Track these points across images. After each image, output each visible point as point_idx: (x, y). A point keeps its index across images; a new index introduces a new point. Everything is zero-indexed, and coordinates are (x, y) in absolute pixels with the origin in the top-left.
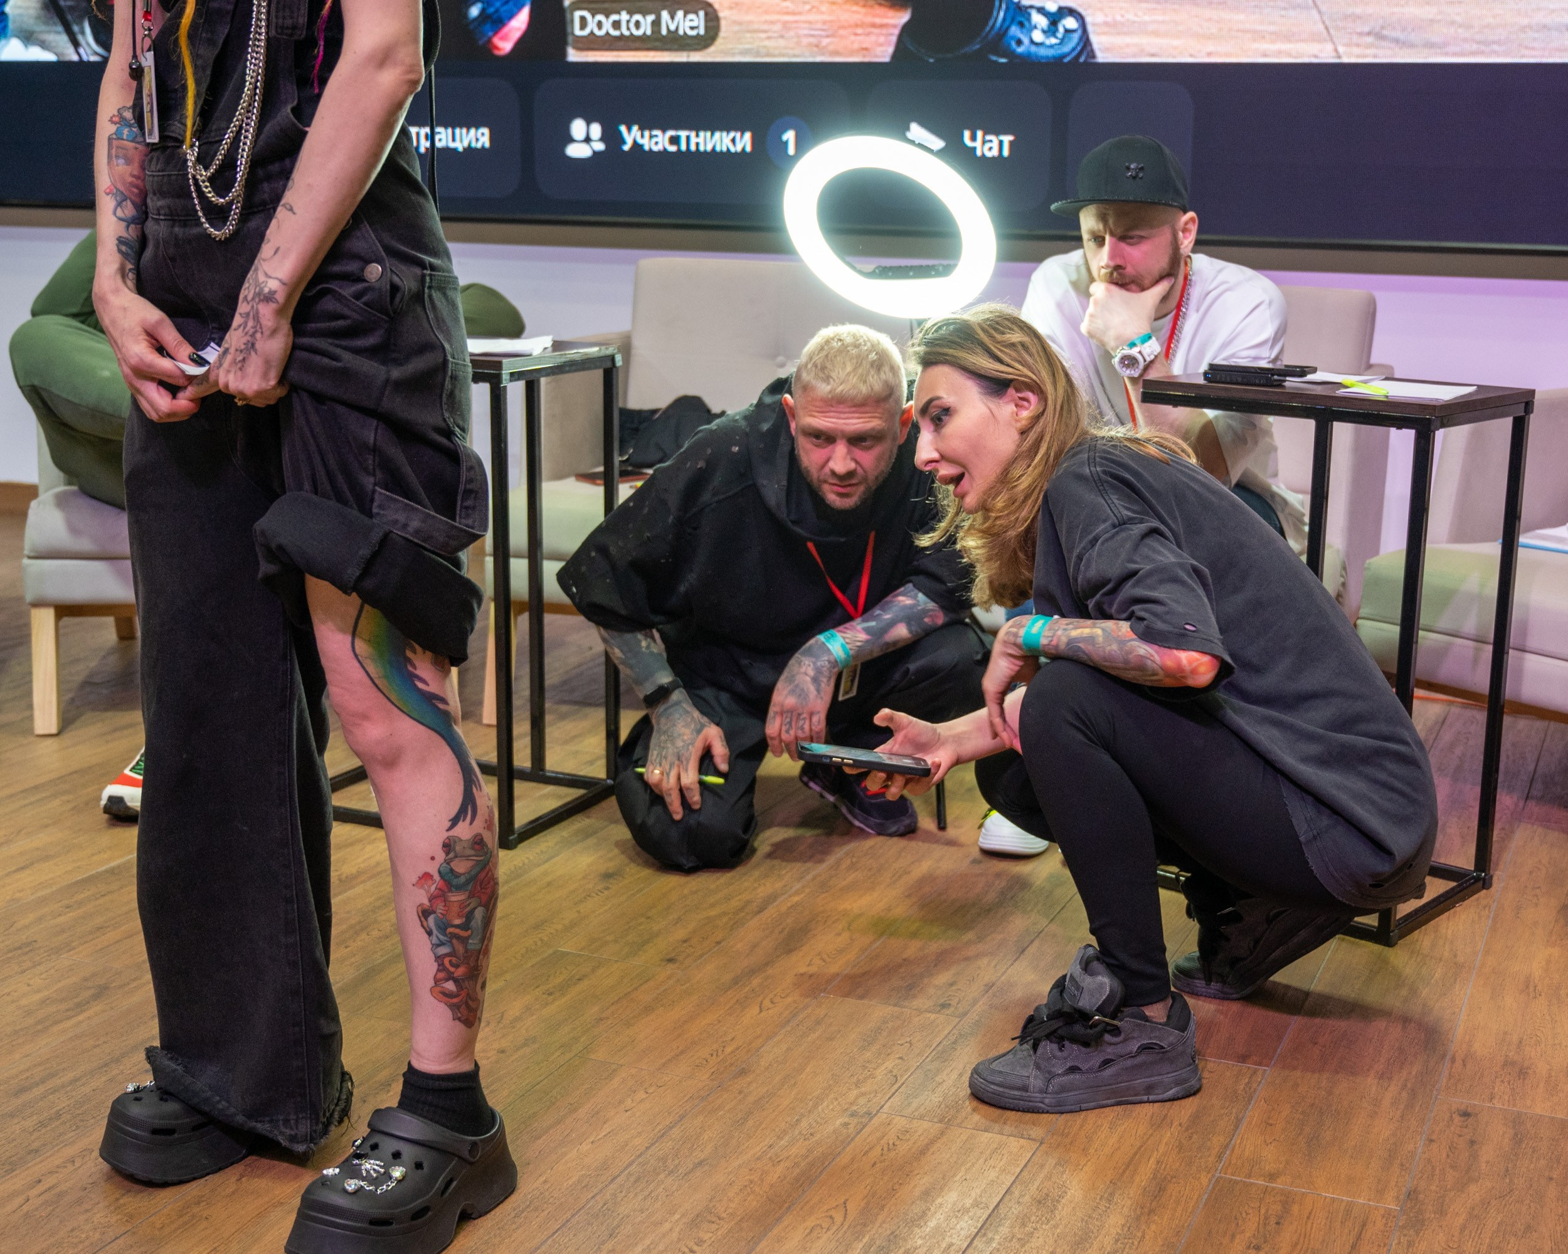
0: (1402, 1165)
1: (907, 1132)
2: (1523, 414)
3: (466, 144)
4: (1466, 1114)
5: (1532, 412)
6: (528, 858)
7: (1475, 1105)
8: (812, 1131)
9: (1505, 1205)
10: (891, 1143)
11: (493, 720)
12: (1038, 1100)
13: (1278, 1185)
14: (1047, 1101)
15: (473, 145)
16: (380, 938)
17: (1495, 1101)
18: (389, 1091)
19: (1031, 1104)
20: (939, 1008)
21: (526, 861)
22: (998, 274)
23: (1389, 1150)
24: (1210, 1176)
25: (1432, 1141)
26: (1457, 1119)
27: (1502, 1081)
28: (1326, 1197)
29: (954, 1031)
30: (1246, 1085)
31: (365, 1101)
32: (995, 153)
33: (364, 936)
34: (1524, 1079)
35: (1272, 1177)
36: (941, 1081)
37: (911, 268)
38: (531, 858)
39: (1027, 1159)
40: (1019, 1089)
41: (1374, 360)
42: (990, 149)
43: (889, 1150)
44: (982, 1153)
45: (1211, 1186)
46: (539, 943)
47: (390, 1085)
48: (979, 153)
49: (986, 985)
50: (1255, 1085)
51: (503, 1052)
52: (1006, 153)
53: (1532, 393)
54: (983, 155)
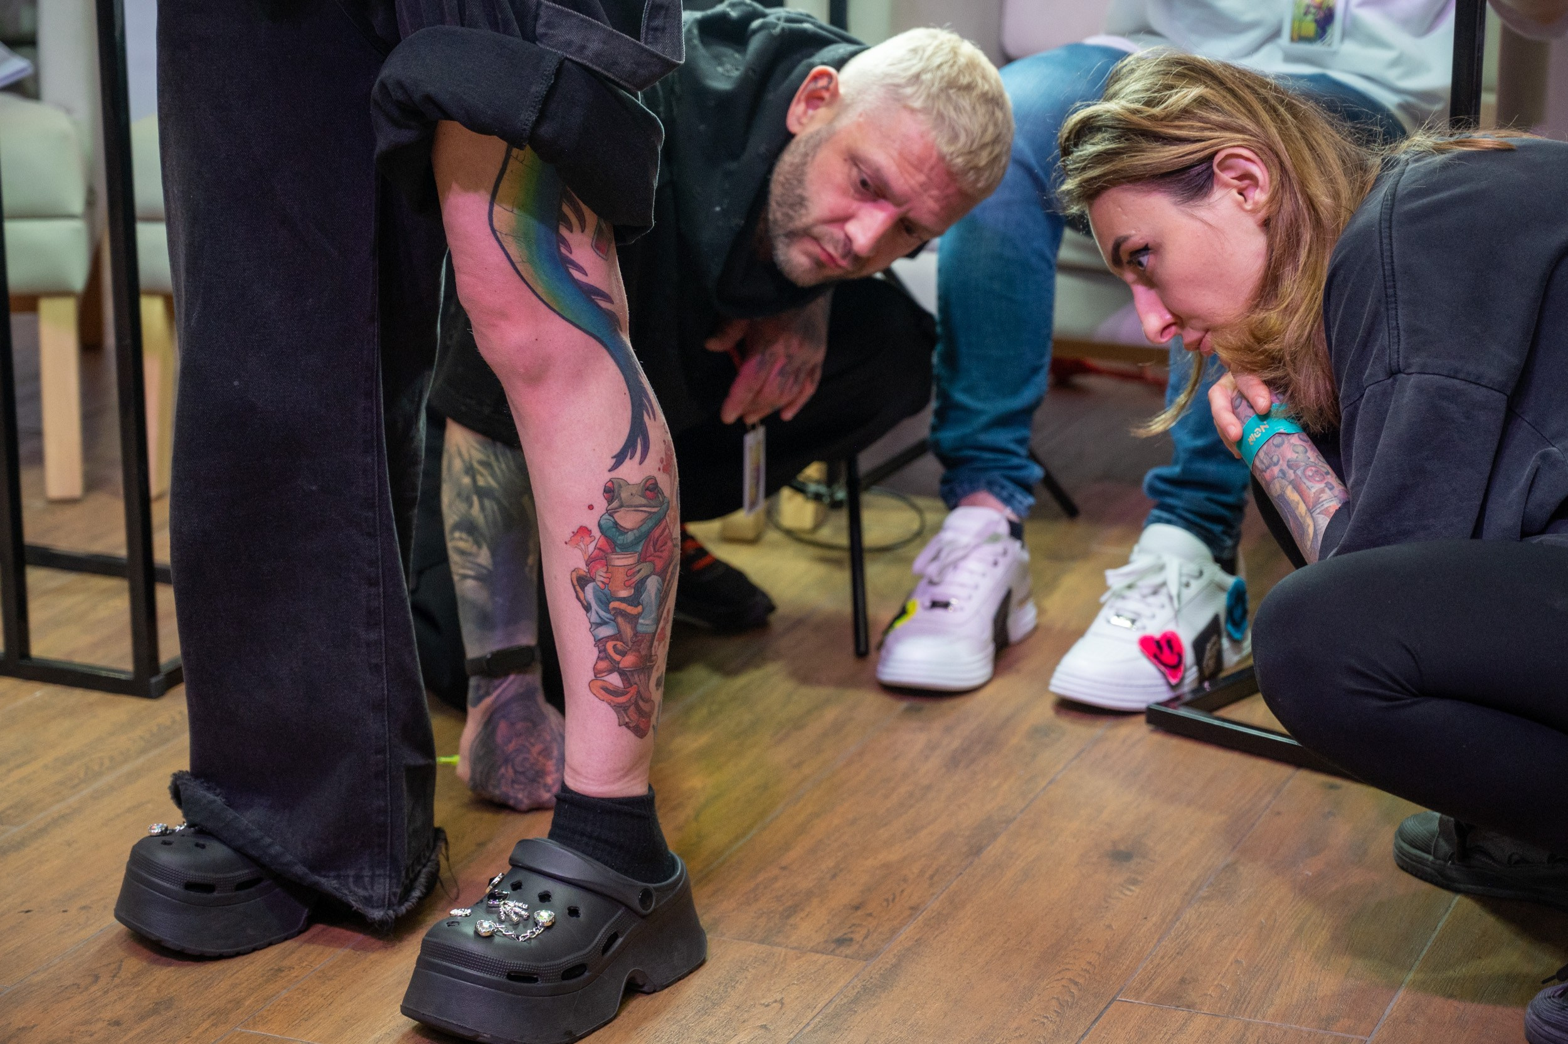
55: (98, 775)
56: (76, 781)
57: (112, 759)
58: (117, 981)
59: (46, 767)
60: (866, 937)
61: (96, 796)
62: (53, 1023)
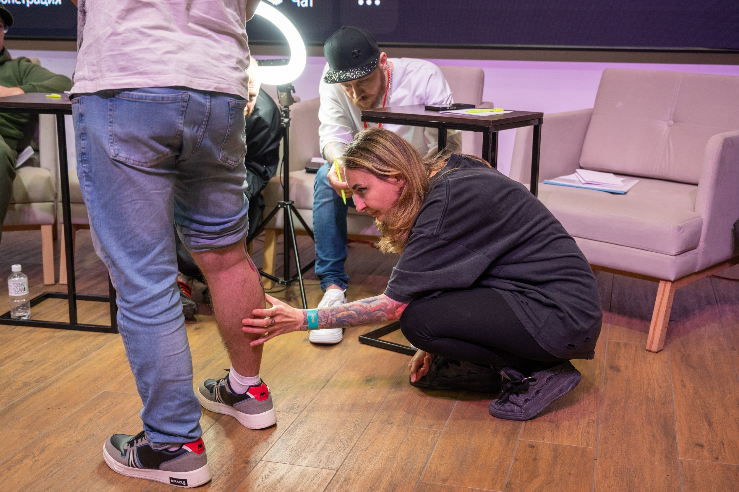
0: (503, 472)
1: (274, 469)
2: (538, 124)
3: (49, 3)
4: (532, 447)
5: (542, 123)
6: (90, 347)
7: (536, 442)
8: (229, 471)
9: (550, 487)
10: (267, 474)
11: (66, 282)
12: (519, 415)
13: (447, 484)
14: (522, 416)
15: (53, 3)
16: (17, 389)
17: (545, 440)
18: (21, 464)
19: (516, 417)
20: (289, 410)
21: (89, 349)
22: (309, 62)
23: (498, 465)
24: (415, 482)
25: (517, 460)
26: (528, 449)
27: (548, 431)
28: (469, 489)
29: (296, 420)
30: (432, 438)
31: (9, 469)
32: (306, 5)
33: (9, 389)
34: (558, 429)
35: (444, 480)
36: (290, 444)
37: (272, 61)
38: (92, 347)
39: (331, 479)
40: (510, 411)
41: (484, 100)
42: (304, 3)
43: (266, 478)
44: (309, 477)
45: (417, 486)
46: (96, 388)
47: (22, 461)
48: (299, 5)
49: (311, 398)
50: (436, 439)
51: (78, 442)
52: (311, 5)
53: (542, 114)
54: (301, 6)
55: (66, 367)
56: (60, 369)
57: (70, 362)
58: (77, 429)
59: (50, 365)
60: (298, 407)
61: (67, 373)
62: (59, 442)
